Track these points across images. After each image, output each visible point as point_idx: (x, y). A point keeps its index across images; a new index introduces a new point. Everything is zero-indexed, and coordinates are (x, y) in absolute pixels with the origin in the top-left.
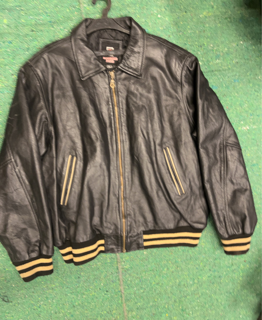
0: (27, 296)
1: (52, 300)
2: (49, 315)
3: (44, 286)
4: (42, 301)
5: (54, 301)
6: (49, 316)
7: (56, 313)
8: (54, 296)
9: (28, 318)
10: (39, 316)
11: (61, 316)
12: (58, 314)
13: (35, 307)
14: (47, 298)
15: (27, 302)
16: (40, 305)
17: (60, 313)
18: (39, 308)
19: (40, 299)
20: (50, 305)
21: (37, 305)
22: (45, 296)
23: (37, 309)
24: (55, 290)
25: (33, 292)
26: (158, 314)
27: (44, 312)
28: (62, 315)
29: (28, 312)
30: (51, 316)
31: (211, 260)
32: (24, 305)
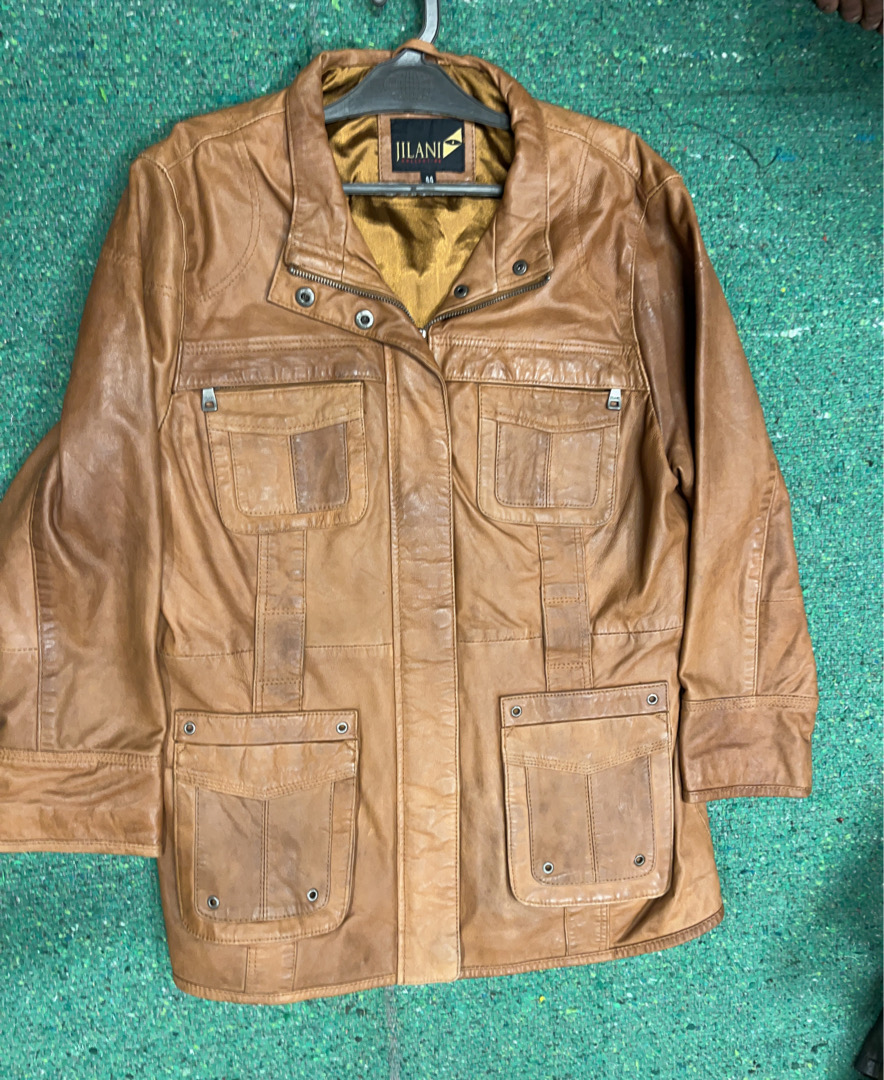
0: (19, 900)
1: (114, 919)
2: (102, 976)
3: (89, 867)
4: (76, 920)
5: (122, 924)
6: (102, 980)
7: (128, 969)
8: (125, 904)
9: (21, 983)
10: (63, 978)
11: (147, 981)
12: (135, 973)
13: (49, 944)
14: (96, 909)
15: (18, 920)
16: (69, 937)
17: (142, 969)
18: (66, 946)
19: (68, 913)
20: (108, 939)
21: (57, 934)
22: (89, 902)
23: (56, 952)
24: (130, 883)
25: (44, 887)
26: (509, 993)
27: (83, 964)
28: (150, 976)
29: (22, 961)
30: (109, 980)
31: (719, 809)
32: (9, 934)
